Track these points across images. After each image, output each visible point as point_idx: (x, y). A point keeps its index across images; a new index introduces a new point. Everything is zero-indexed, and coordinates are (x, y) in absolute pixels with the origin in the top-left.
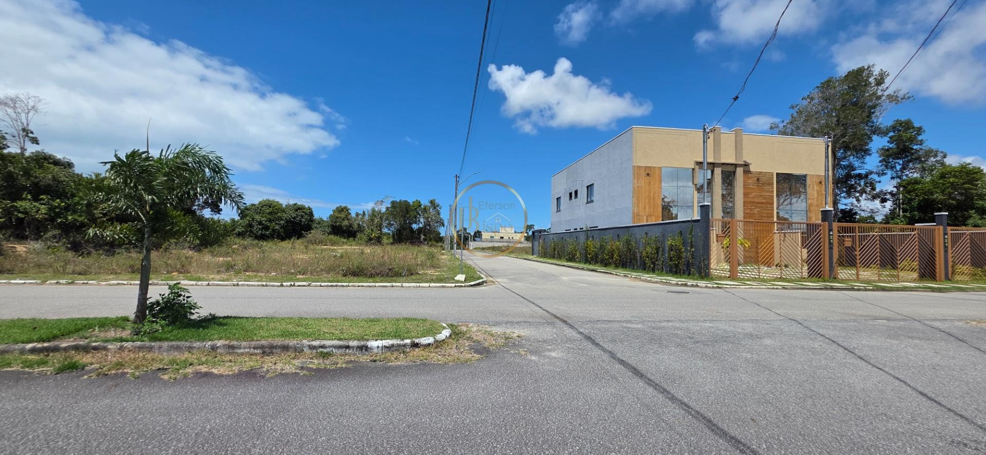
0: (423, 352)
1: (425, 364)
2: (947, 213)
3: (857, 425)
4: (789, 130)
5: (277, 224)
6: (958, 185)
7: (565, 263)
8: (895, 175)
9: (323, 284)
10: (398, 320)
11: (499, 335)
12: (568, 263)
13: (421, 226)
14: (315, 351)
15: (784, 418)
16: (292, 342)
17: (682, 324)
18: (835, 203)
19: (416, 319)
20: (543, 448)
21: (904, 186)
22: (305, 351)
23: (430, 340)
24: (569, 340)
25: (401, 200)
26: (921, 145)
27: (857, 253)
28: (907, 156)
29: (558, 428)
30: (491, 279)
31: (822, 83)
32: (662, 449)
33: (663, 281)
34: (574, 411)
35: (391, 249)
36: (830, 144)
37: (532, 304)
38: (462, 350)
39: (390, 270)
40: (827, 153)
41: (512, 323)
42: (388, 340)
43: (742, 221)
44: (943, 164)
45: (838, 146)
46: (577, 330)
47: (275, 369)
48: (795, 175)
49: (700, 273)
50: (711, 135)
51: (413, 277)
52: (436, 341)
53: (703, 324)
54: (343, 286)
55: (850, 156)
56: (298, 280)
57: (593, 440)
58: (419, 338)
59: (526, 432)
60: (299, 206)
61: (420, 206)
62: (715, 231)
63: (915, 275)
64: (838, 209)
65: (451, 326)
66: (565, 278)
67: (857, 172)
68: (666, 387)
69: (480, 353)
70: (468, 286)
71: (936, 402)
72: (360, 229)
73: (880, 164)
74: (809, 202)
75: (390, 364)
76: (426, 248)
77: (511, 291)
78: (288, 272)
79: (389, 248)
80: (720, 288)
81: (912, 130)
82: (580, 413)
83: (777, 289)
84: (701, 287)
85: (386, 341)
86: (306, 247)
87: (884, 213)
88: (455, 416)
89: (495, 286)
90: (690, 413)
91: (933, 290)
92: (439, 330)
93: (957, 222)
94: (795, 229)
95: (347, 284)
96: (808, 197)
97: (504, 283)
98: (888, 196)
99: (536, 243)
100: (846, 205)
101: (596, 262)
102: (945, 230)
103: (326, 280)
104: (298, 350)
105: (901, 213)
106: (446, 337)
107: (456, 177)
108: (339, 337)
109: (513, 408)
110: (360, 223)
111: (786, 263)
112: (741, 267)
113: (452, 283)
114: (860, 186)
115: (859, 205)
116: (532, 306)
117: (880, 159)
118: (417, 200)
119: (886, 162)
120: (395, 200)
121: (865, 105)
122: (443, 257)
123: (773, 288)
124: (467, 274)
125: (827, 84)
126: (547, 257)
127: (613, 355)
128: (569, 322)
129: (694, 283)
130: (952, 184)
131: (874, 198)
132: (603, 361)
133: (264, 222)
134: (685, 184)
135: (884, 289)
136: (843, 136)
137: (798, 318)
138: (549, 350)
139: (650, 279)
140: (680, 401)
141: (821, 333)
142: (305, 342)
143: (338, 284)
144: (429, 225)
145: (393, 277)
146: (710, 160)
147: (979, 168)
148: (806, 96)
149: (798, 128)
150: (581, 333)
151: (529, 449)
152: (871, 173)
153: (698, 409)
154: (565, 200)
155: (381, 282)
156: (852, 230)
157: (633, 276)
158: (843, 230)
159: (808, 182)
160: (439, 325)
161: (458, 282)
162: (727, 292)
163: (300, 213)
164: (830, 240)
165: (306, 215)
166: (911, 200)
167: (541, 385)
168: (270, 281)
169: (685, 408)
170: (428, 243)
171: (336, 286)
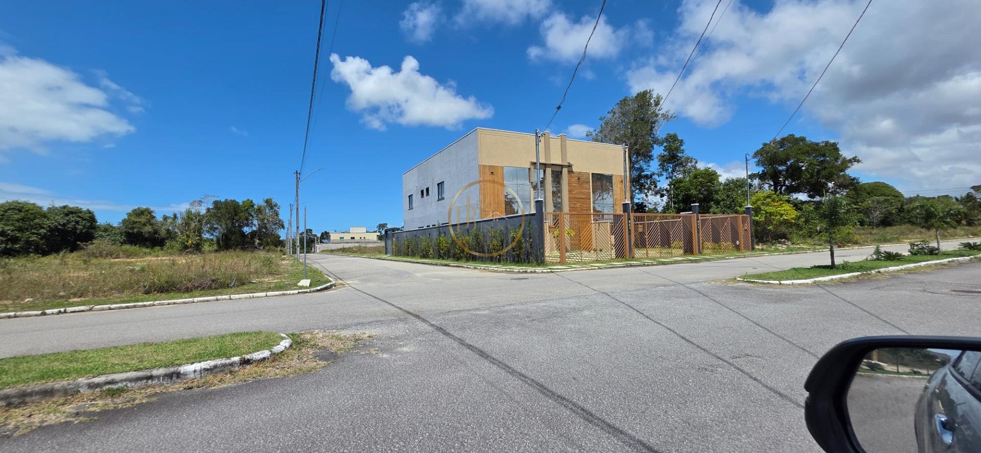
0: (256, 368)
1: (259, 382)
2: (698, 204)
3: (644, 368)
4: (600, 138)
5: (33, 233)
6: (704, 183)
7: (420, 260)
8: (668, 176)
9: (113, 306)
10: (223, 337)
11: (348, 338)
12: (422, 260)
13: (254, 228)
14: (98, 389)
15: (596, 372)
16: (59, 384)
17: (522, 307)
18: (632, 198)
19: (247, 333)
20: (394, 442)
21: (673, 184)
22: (81, 391)
23: (266, 353)
24: (420, 334)
25: (227, 200)
26: (683, 153)
27: (647, 237)
28: (675, 162)
29: (409, 419)
30: (340, 282)
31: (620, 101)
32: (503, 419)
33: (508, 270)
34: (425, 400)
35: (216, 257)
36: (627, 150)
37: (384, 303)
38: (305, 359)
39: (213, 281)
40: (625, 157)
41: (363, 324)
42: (209, 361)
43: (567, 214)
44: (695, 168)
45: (632, 152)
46: (429, 323)
47: (31, 423)
48: (606, 176)
49: (537, 261)
50: (542, 139)
51: (245, 287)
52: (273, 354)
53: (539, 304)
54: (145, 306)
55: (640, 160)
56: (72, 305)
57: (442, 423)
58: (250, 353)
59: (375, 431)
60: (70, 208)
61: (253, 206)
62: (548, 223)
63: (681, 251)
64: (634, 202)
65: (293, 335)
66: (418, 275)
67: (645, 173)
68: (507, 363)
69: (326, 360)
70: (314, 291)
71: (690, 342)
72: (171, 235)
73: (659, 167)
74: (615, 197)
75: (213, 388)
76: (262, 254)
77: (363, 292)
78: (55, 296)
79: (212, 256)
80: (553, 272)
81: (677, 142)
82: (430, 402)
83: (594, 269)
84: (538, 273)
85: (206, 362)
86: (85, 262)
87: (663, 205)
88: (295, 431)
89: (345, 288)
90: (526, 382)
91: (692, 261)
92: (276, 341)
93: (704, 211)
94: (606, 220)
95: (151, 302)
96: (615, 193)
97: (355, 284)
98: (665, 192)
99: (389, 242)
100: (639, 199)
101: (449, 257)
102: (697, 216)
103: (118, 300)
104: (71, 393)
105: (673, 205)
106: (286, 347)
107: (297, 173)
108: (136, 367)
109: (362, 409)
110: (170, 228)
111: (601, 248)
112: (568, 254)
113: (295, 289)
114: (647, 184)
115: (647, 199)
116: (384, 305)
117: (659, 163)
118: (248, 200)
119: (662, 165)
120: (218, 199)
121: (649, 120)
122: (284, 262)
123: (592, 269)
124: (312, 278)
125: (624, 102)
126: (401, 255)
127: (461, 342)
128: (422, 316)
129: (532, 269)
130: (701, 182)
131: (656, 193)
132: (453, 348)
133: (9, 232)
134: (523, 182)
135: (664, 263)
136: (635, 144)
137: (607, 291)
138: (401, 346)
139: (496, 269)
140: (519, 373)
141: (623, 301)
142: (82, 380)
143: (135, 304)
144: (266, 228)
145: (217, 289)
146: (542, 161)
147: (715, 171)
148: (610, 111)
149: (605, 136)
150: (432, 325)
151: (378, 446)
152: (654, 174)
153: (533, 378)
154: (417, 198)
155: (201, 296)
156: (642, 219)
157: (482, 268)
158: (637, 219)
159: (614, 181)
160: (276, 336)
161: (302, 287)
162: (558, 275)
163: (72, 218)
164: (629, 227)
165: (84, 220)
166: (678, 195)
167: (392, 381)
168: (23, 309)
169: (523, 378)
170: (264, 248)
171: (135, 306)
